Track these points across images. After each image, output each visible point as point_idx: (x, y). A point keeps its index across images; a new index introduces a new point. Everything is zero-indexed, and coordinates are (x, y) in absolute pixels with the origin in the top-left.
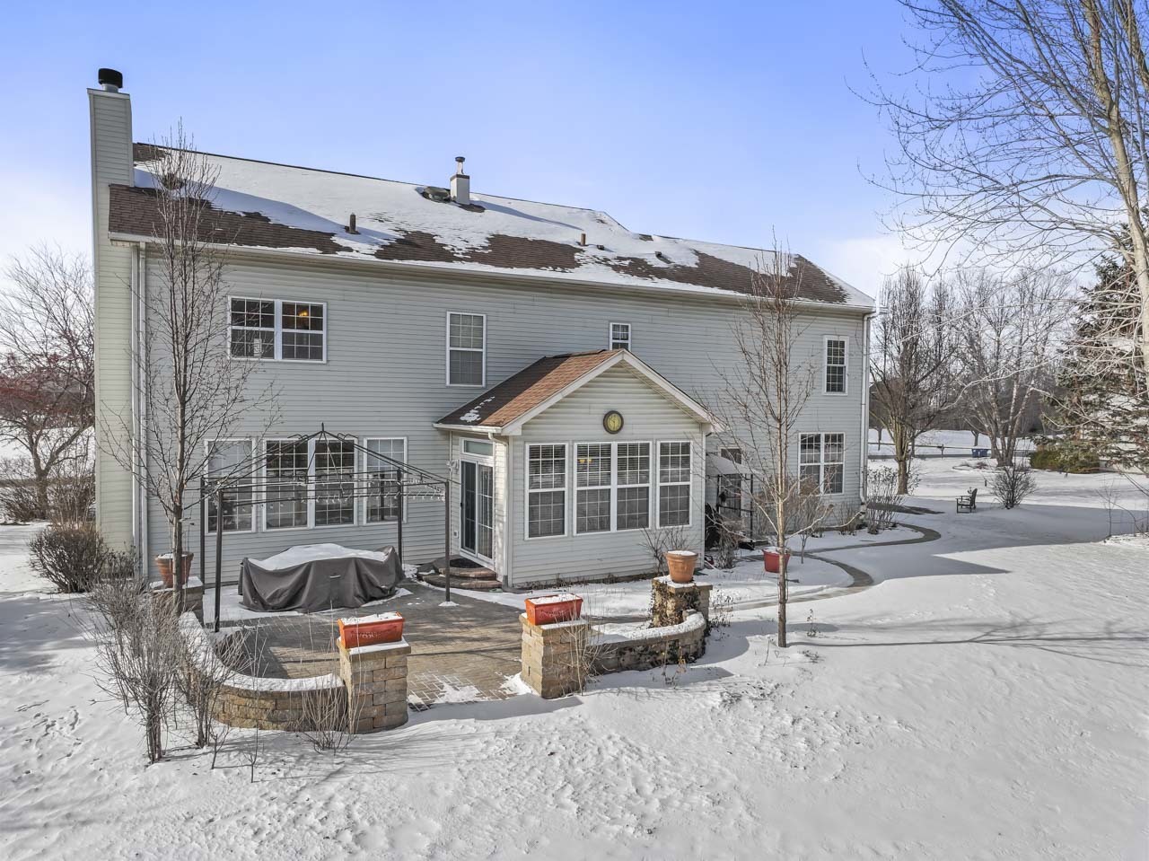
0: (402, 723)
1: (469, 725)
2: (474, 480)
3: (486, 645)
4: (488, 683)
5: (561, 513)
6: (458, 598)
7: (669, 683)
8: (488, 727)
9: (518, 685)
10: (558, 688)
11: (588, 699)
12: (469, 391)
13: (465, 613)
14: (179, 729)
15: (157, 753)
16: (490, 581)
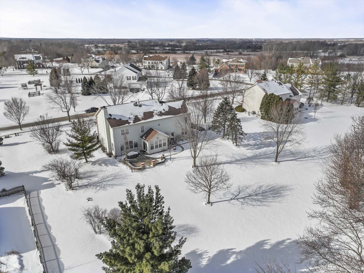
0: (145, 169)
1: (149, 169)
2: (145, 144)
3: (148, 162)
4: (149, 166)
5: (153, 147)
6: (145, 156)
7: (162, 165)
8: (150, 169)
9: (152, 166)
10: (154, 166)
11: (156, 166)
12: (143, 133)
13: (146, 158)
14: (133, 171)
15: (132, 172)
16: (147, 154)
